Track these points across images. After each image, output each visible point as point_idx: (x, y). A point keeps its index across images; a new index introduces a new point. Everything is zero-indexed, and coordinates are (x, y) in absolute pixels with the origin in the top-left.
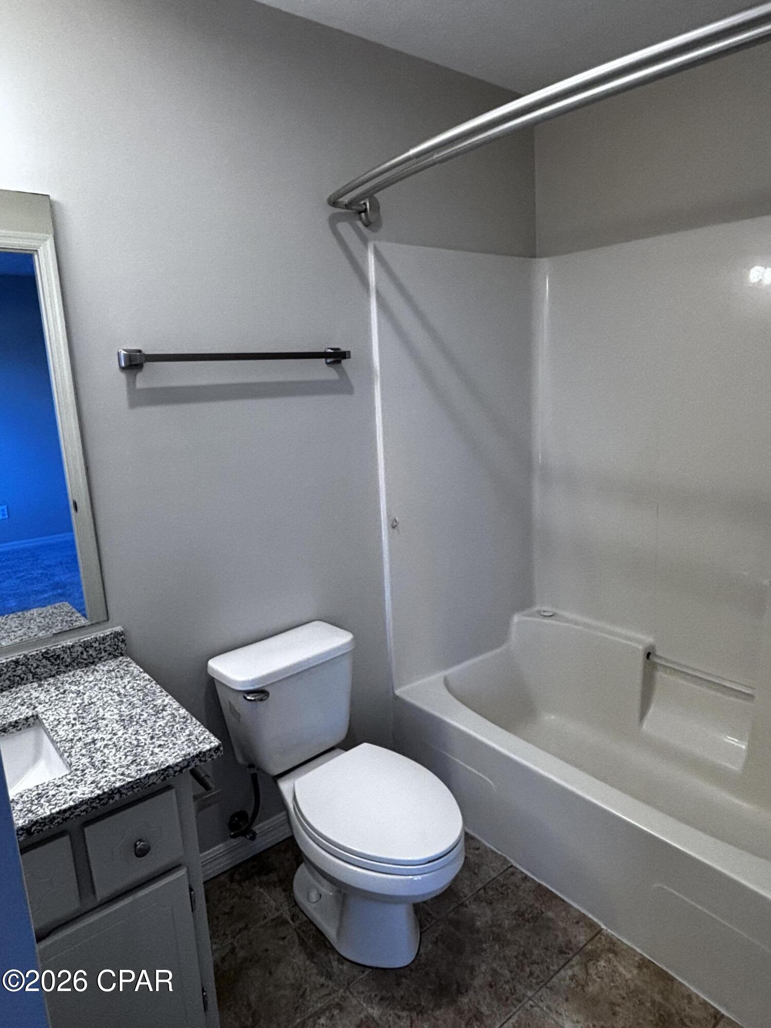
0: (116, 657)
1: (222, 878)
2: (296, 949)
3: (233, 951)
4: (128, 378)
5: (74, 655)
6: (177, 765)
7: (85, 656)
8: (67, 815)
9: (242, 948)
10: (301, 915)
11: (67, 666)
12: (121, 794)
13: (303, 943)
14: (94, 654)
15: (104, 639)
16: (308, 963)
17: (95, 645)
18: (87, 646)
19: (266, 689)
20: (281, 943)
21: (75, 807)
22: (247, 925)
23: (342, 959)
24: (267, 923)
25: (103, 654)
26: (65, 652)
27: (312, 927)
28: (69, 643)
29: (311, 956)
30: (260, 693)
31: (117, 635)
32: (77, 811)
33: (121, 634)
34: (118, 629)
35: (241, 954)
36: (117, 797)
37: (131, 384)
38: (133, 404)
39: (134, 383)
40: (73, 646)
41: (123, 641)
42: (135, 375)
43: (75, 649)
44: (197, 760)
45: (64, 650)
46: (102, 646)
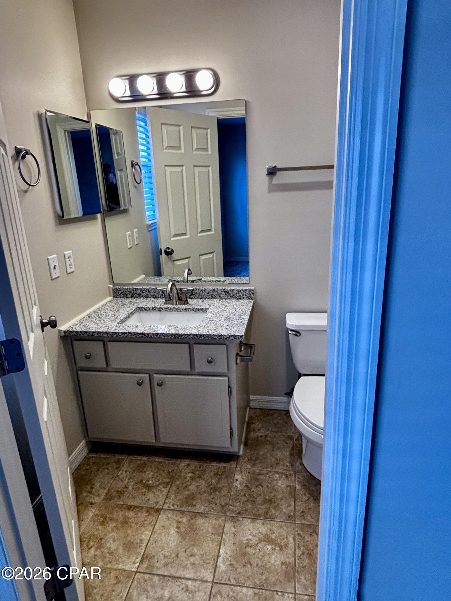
0: (249, 299)
1: (282, 412)
2: (288, 450)
3: (266, 436)
4: (269, 178)
5: (234, 293)
6: (225, 336)
7: (238, 295)
8: (186, 336)
9: (270, 437)
10: (300, 440)
11: (231, 297)
12: (204, 337)
13: (293, 449)
14: (241, 295)
15: (246, 290)
16: (288, 456)
17: (242, 292)
18: (239, 291)
19: (300, 332)
20: (285, 444)
21: (189, 335)
22: (278, 431)
23: (302, 464)
24: (285, 435)
25: (245, 296)
26: (231, 291)
27: (301, 447)
28: (233, 288)
29: (291, 455)
30: (297, 333)
31: (251, 290)
32: (189, 337)
33: (253, 290)
34: (252, 288)
35: (269, 439)
36: (203, 338)
37: (271, 180)
38: (270, 191)
39: (272, 181)
40: (234, 290)
41: (253, 293)
42: (273, 178)
43: (235, 291)
44: (233, 337)
45: (231, 290)
46: (245, 293)
